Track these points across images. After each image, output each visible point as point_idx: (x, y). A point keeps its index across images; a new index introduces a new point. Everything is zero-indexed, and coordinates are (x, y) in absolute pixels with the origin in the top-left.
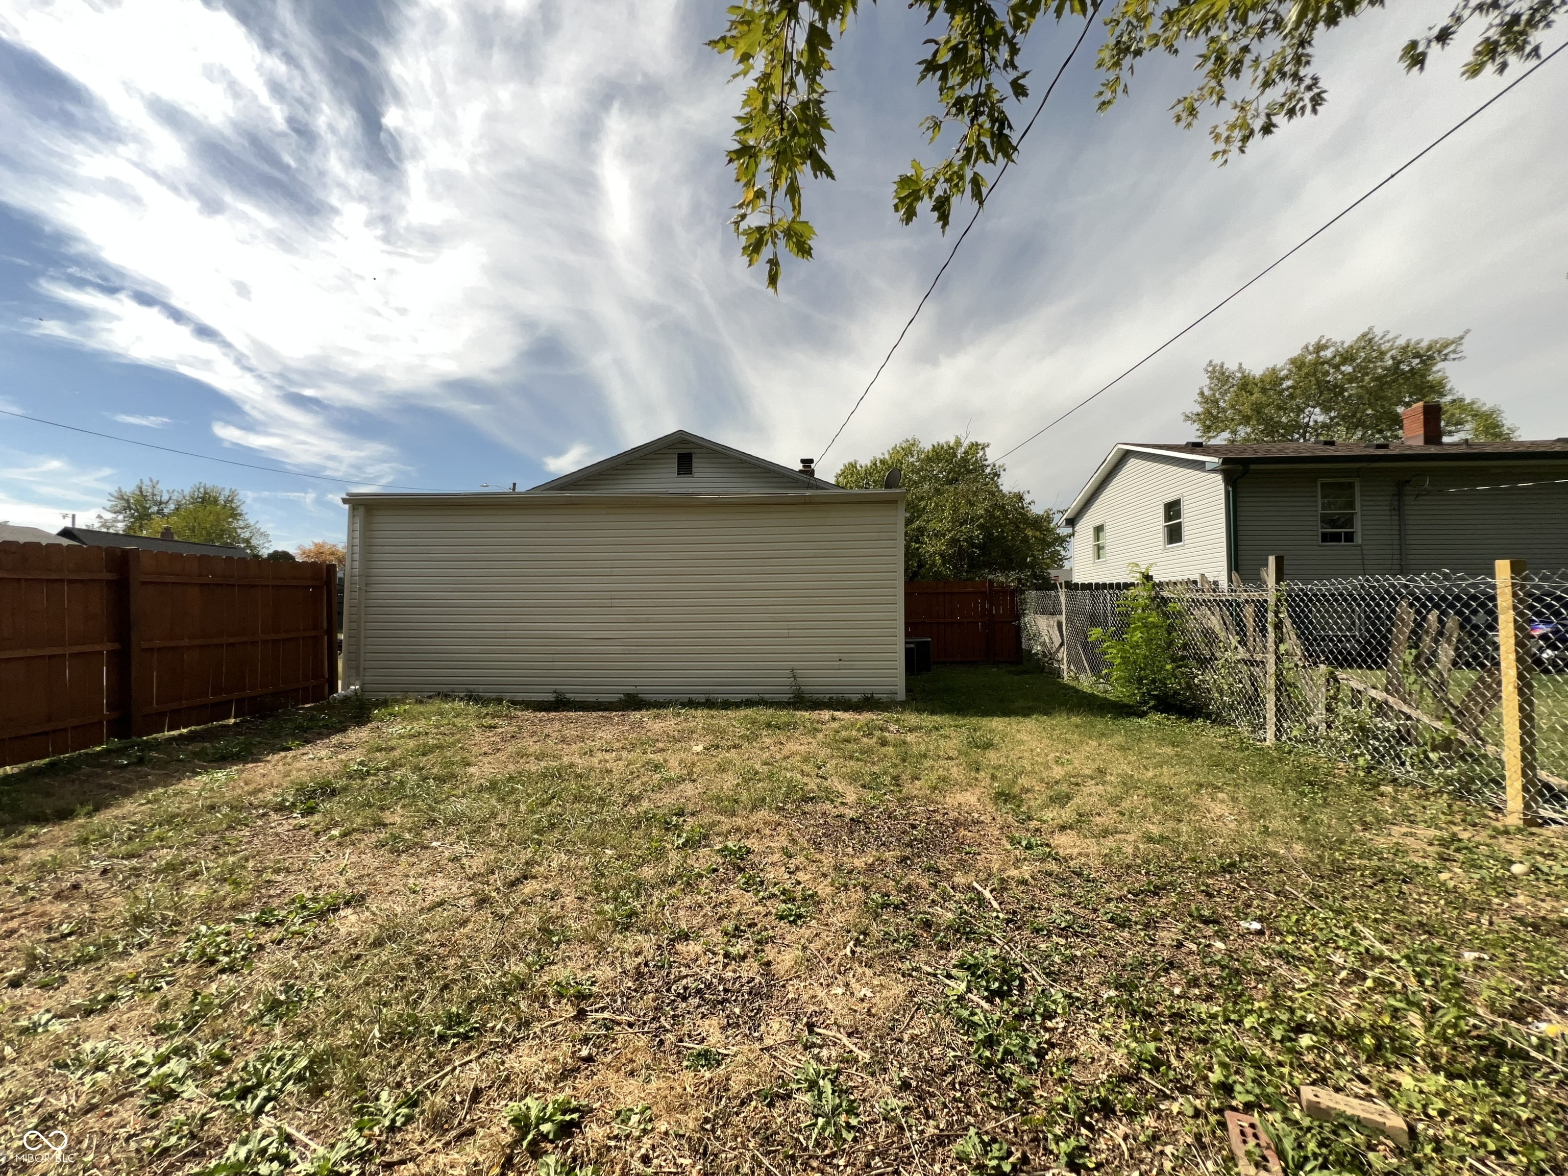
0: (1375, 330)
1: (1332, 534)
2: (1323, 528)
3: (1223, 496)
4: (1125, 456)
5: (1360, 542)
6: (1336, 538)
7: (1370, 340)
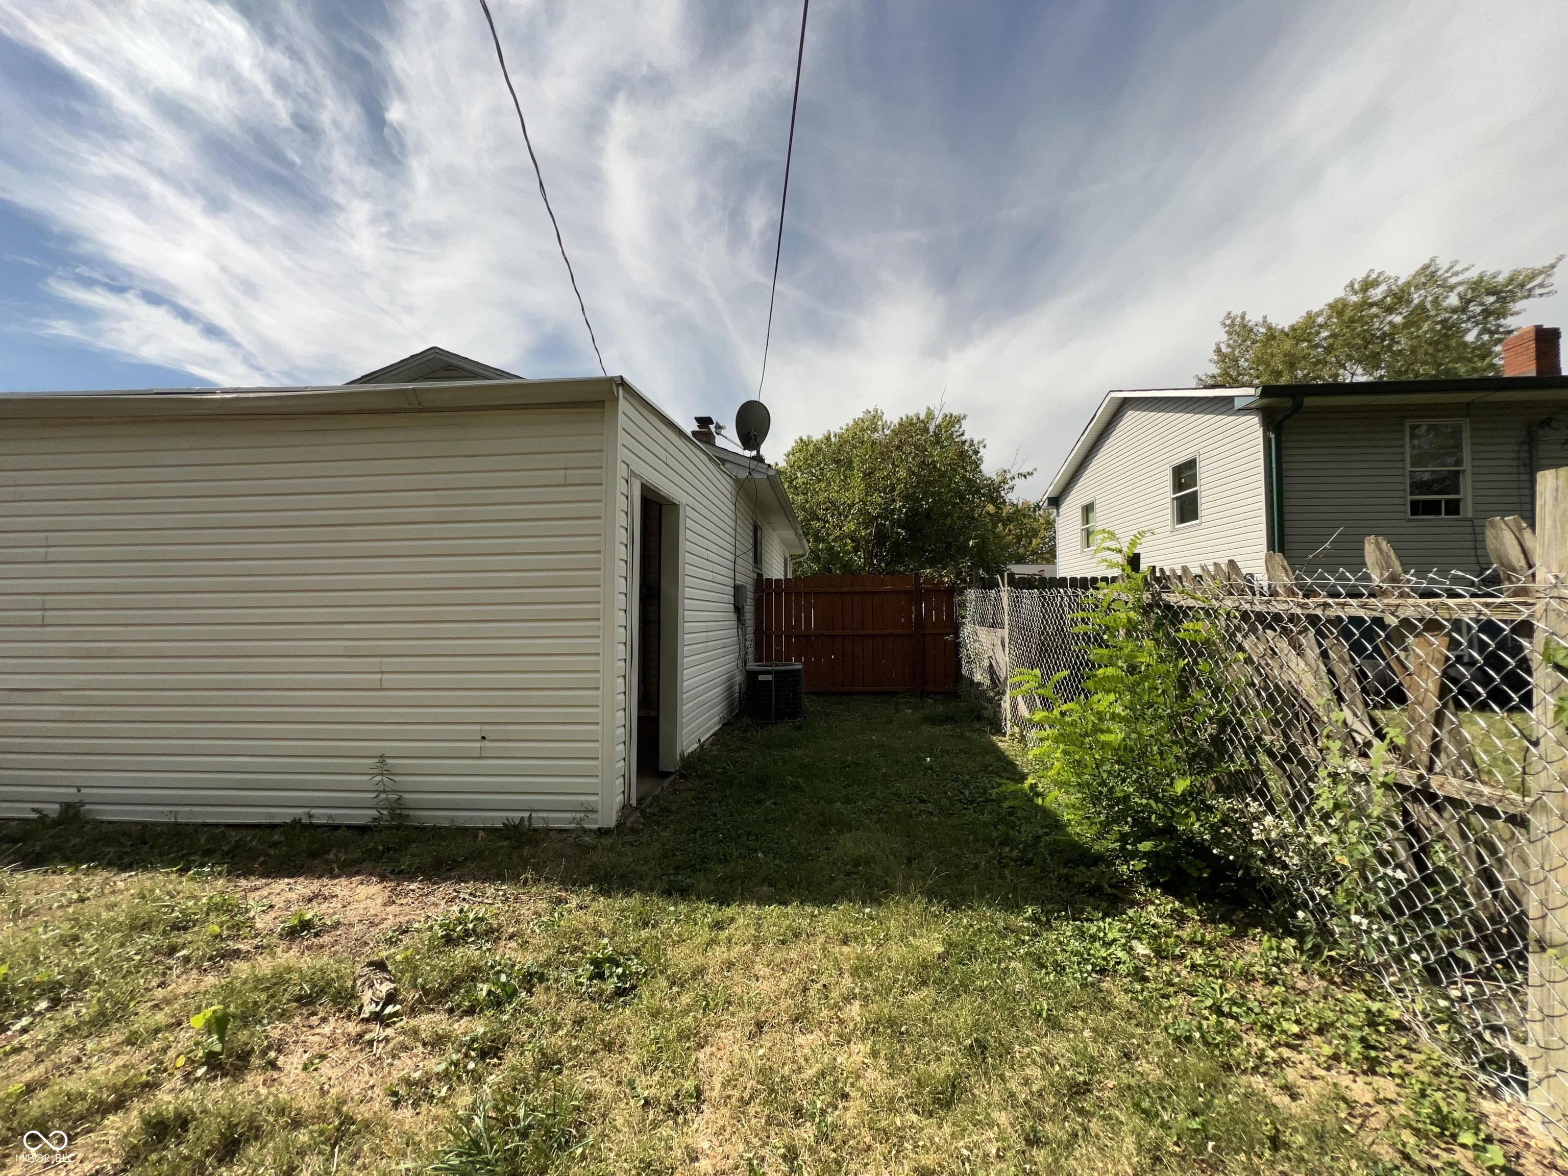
0: (1438, 261)
1: (1425, 502)
2: (1412, 493)
3: (1261, 448)
4: (1123, 406)
5: (1470, 515)
6: (1431, 508)
7: (1433, 274)
